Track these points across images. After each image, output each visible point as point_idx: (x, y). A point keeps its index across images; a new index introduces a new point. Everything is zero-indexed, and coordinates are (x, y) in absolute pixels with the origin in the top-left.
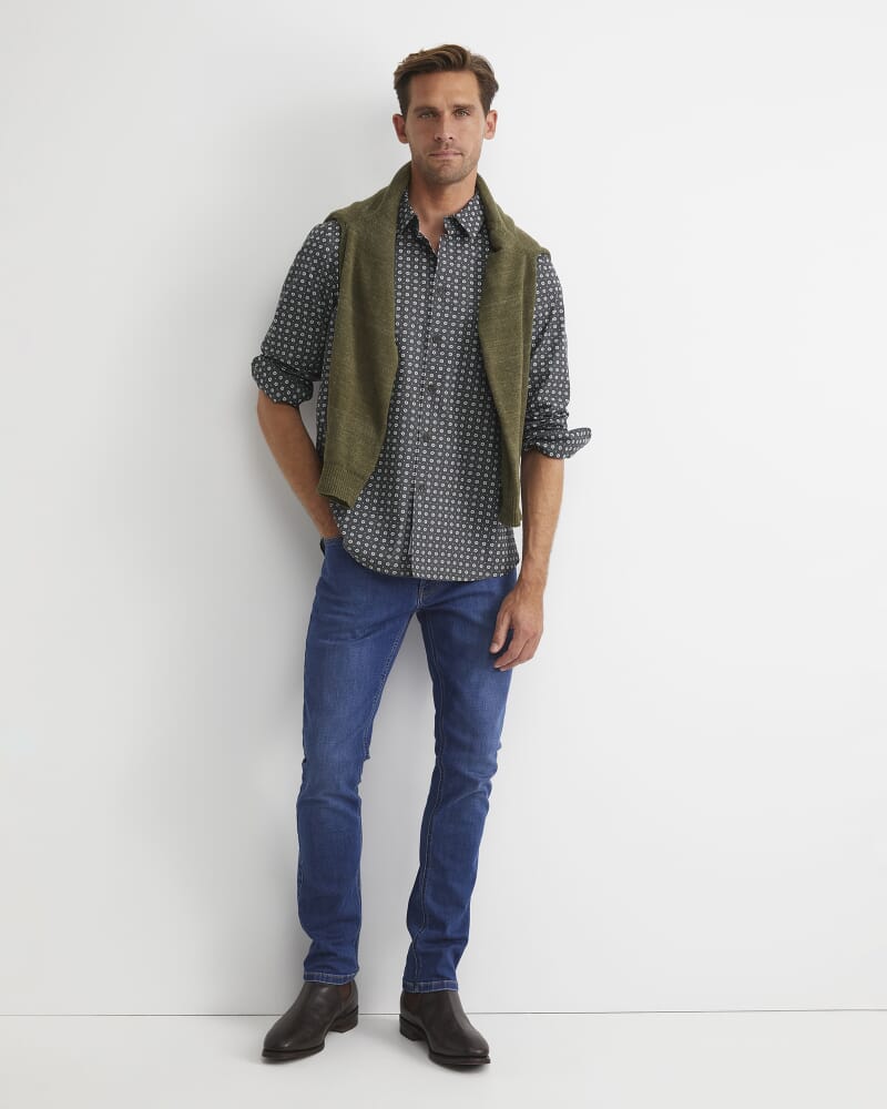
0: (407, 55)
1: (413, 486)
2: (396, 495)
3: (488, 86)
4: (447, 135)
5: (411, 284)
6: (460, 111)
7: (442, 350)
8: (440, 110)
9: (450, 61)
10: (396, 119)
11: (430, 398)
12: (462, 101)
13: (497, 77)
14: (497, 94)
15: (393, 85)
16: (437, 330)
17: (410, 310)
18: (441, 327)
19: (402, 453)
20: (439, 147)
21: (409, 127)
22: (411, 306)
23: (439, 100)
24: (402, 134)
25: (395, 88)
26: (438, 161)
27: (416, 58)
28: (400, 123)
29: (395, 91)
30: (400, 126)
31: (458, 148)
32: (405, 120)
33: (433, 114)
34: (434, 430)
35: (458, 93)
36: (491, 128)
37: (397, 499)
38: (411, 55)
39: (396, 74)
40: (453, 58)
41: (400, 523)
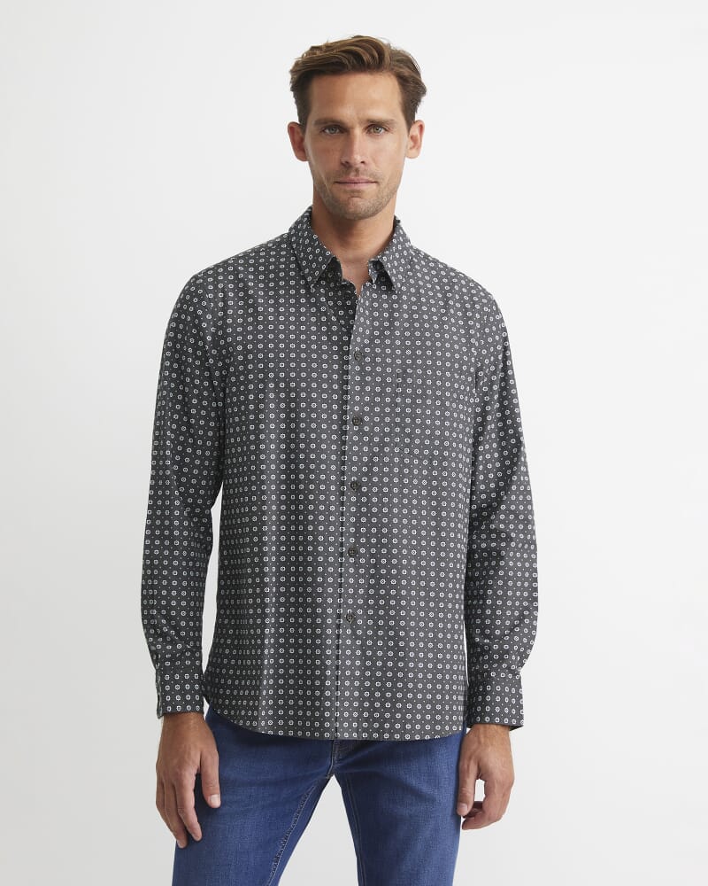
0: (307, 48)
1: (339, 616)
2: (318, 631)
3: (412, 89)
4: (358, 158)
5: (319, 351)
6: (374, 127)
7: (366, 434)
8: (350, 125)
9: (362, 60)
10: (292, 128)
11: (353, 499)
12: (378, 114)
13: (425, 78)
14: (424, 99)
15: (289, 86)
16: (357, 409)
17: (319, 386)
18: (362, 404)
19: (322, 574)
20: (348, 174)
21: (308, 142)
22: (319, 381)
23: (347, 113)
24: (300, 150)
25: (293, 89)
26: (345, 192)
27: (318, 53)
28: (296, 132)
29: (292, 93)
30: (297, 138)
31: (371, 175)
32: (304, 132)
33: (340, 129)
34: (363, 540)
35: (373, 103)
36: (416, 142)
37: (319, 636)
38: (313, 48)
39: (293, 72)
40: (366, 57)
41: (327, 667)
